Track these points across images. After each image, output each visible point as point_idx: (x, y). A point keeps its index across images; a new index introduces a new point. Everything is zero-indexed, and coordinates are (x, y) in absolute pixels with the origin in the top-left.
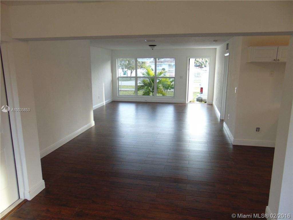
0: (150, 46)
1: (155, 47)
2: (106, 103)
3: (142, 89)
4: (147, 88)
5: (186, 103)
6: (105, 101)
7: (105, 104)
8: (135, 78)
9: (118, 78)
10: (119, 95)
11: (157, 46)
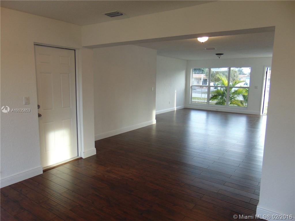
0: (217, 54)
1: (222, 55)
2: (177, 108)
3: (216, 98)
4: (221, 98)
5: (260, 115)
6: (176, 106)
7: (175, 110)
8: (207, 87)
9: (192, 86)
10: (191, 103)
11: (223, 55)
